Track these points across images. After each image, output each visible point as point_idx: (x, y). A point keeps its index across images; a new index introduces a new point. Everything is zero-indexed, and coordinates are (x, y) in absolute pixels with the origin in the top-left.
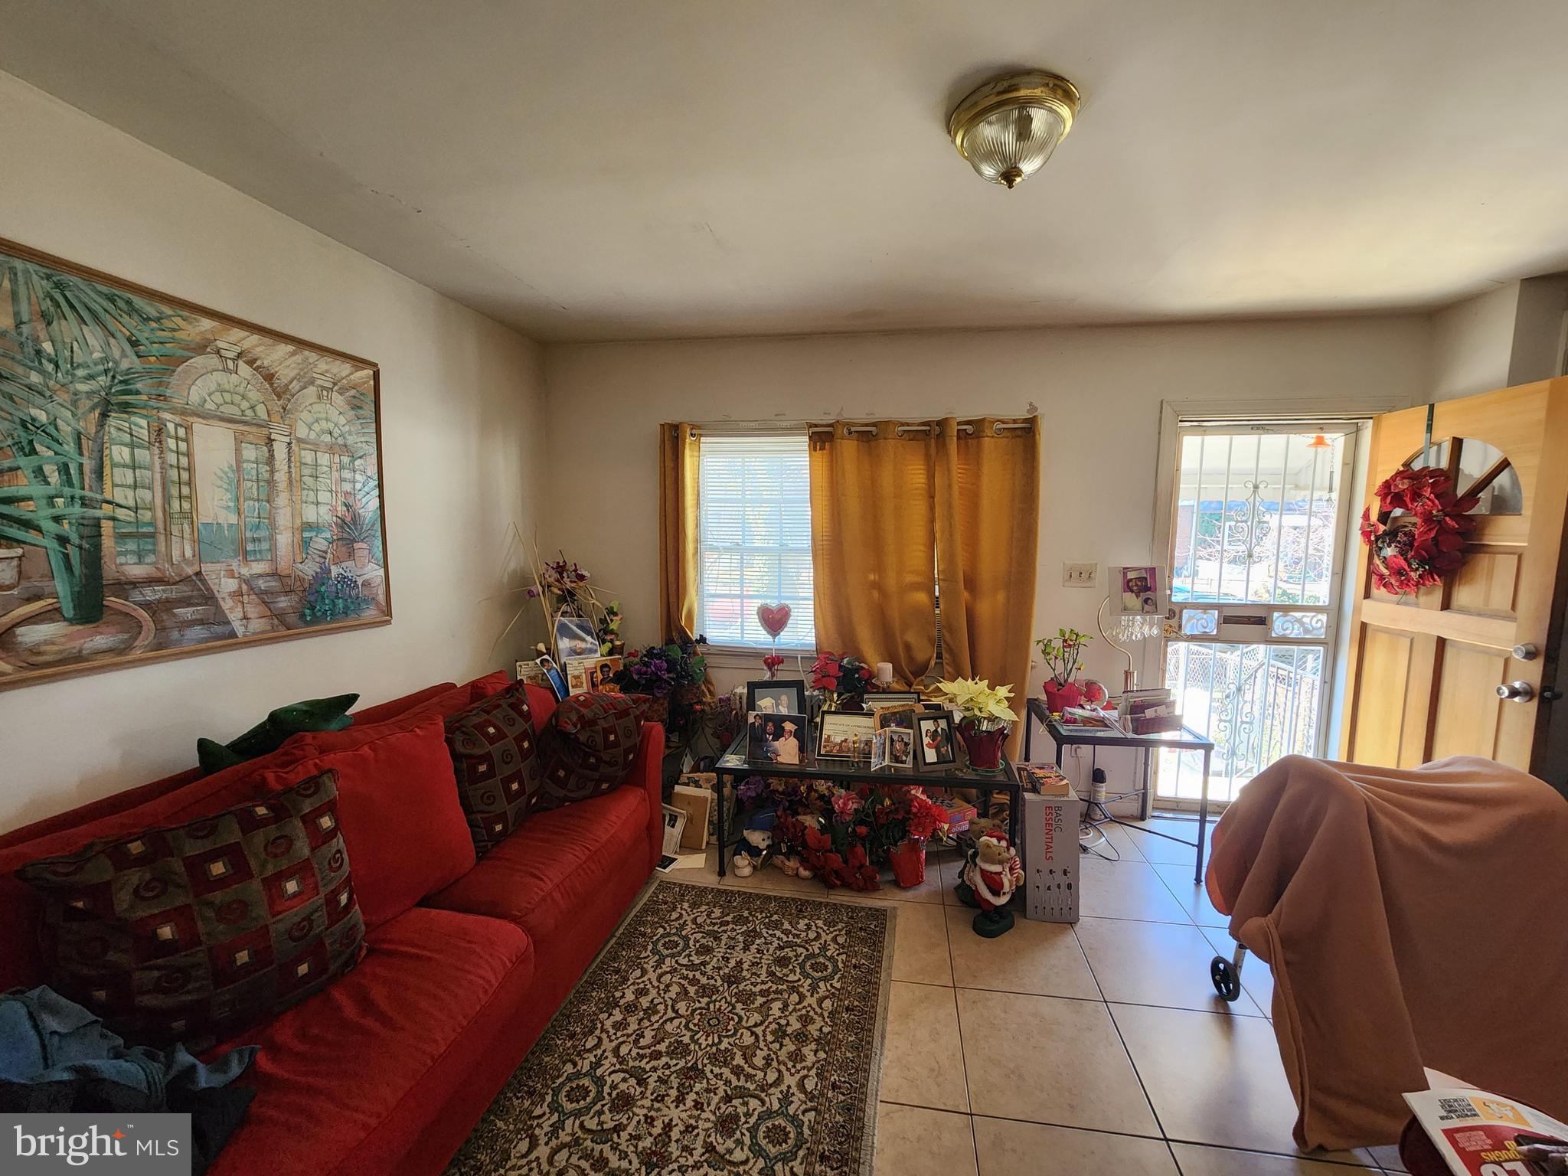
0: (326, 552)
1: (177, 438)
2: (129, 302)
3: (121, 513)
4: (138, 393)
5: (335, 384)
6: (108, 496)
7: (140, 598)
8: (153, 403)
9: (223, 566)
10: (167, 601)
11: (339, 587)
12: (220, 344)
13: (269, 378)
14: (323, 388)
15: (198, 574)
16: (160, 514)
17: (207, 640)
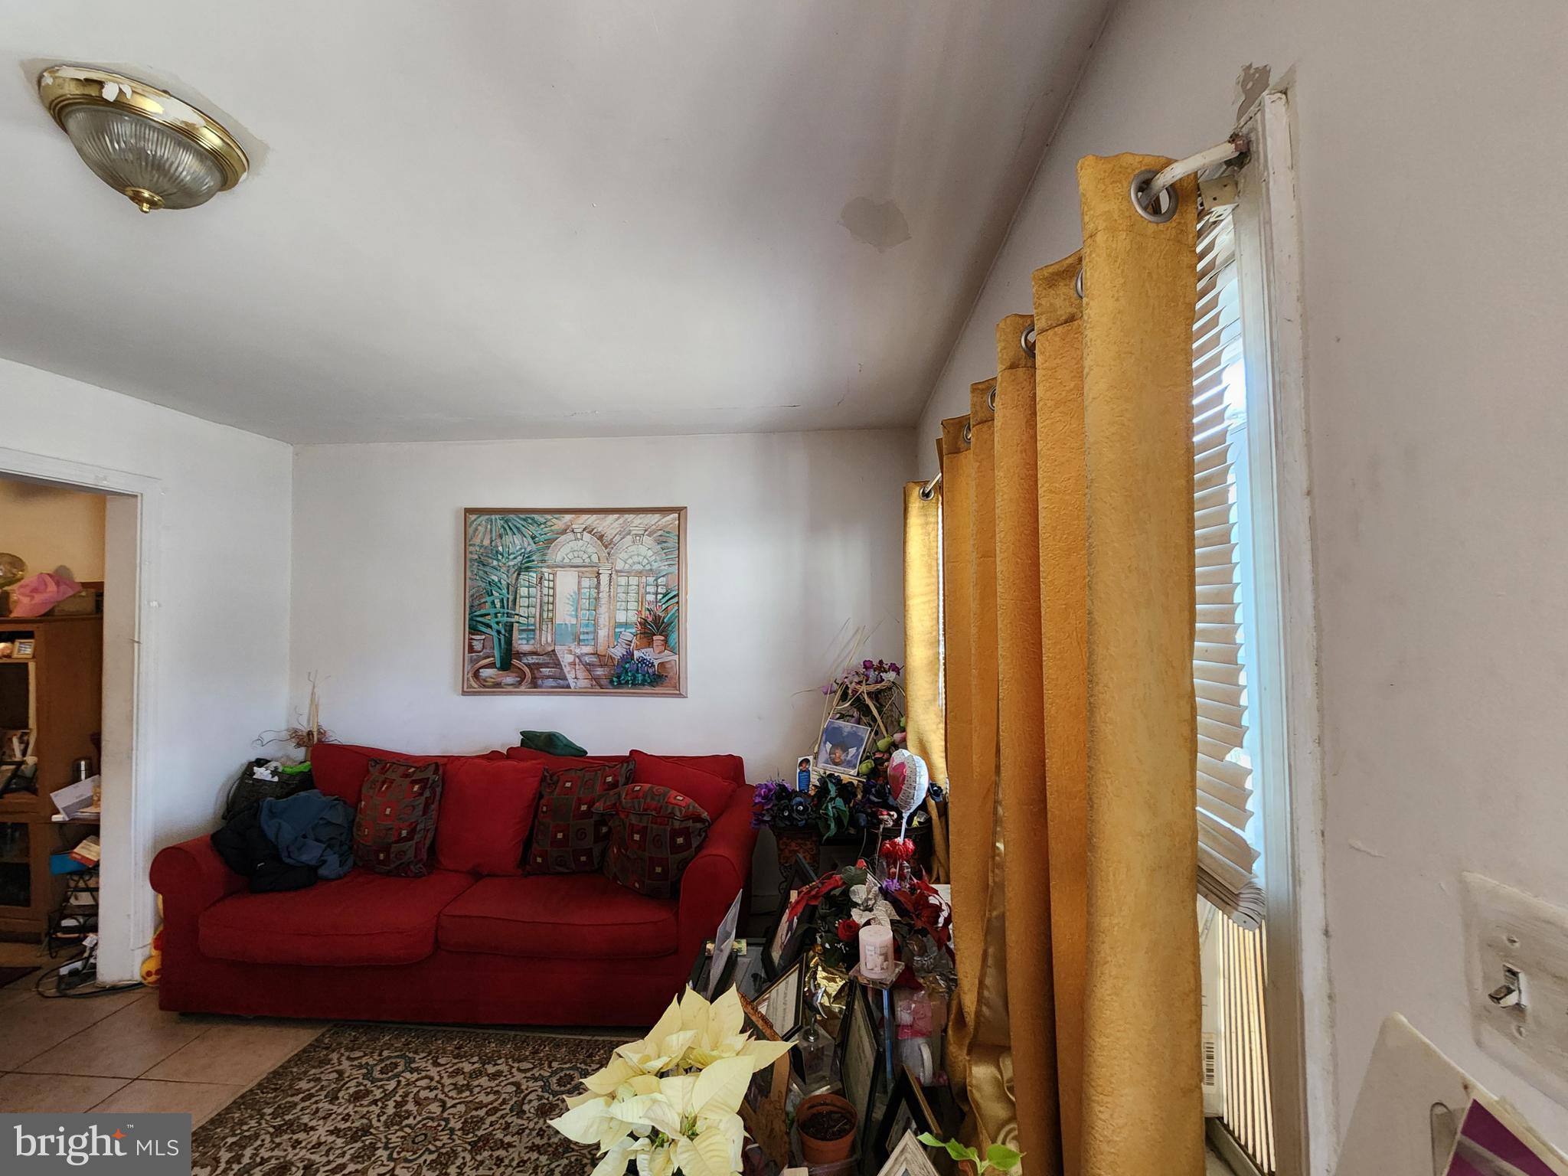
0: (631, 642)
1: (549, 580)
2: (533, 519)
3: (522, 620)
4: (533, 561)
5: (646, 531)
6: (517, 612)
7: (526, 661)
8: (540, 565)
9: (567, 648)
10: (538, 664)
11: (640, 665)
12: (574, 526)
13: (601, 538)
14: (637, 535)
15: (554, 651)
16: (538, 620)
17: (553, 687)
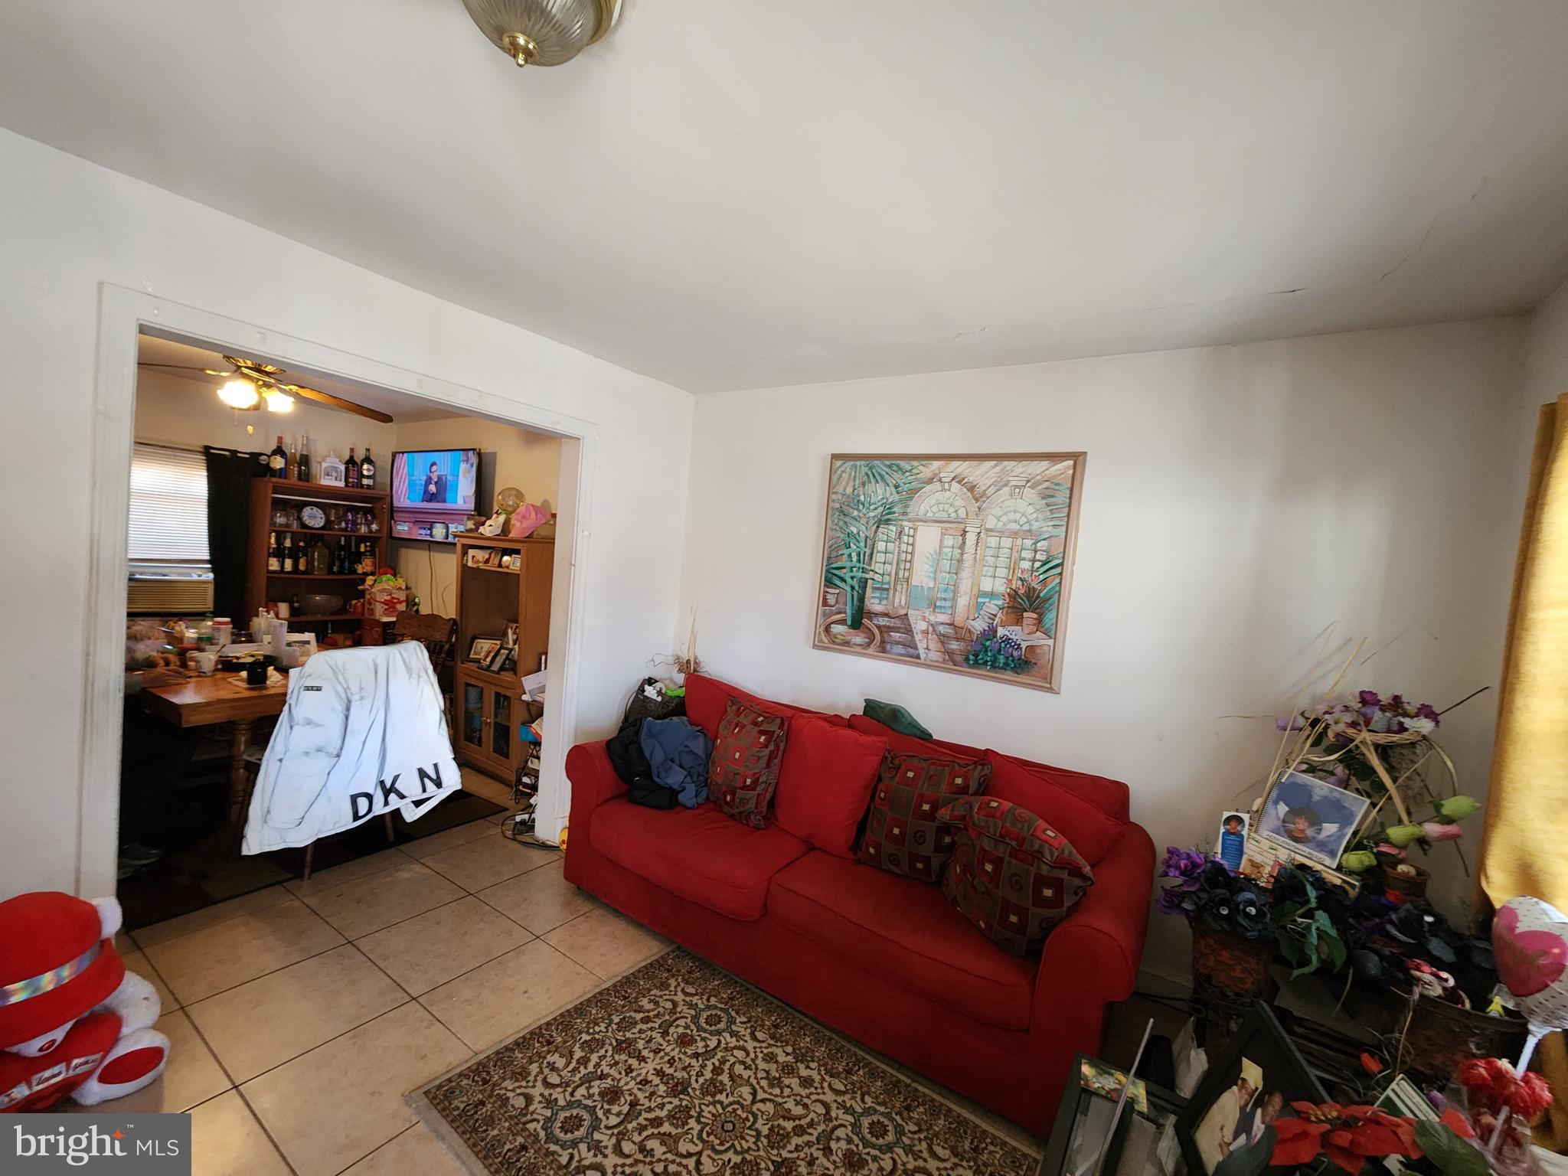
0: (995, 616)
1: (909, 536)
2: (898, 466)
3: (877, 577)
4: (894, 513)
5: (1028, 481)
6: (872, 568)
7: (876, 622)
8: (901, 518)
9: (921, 613)
10: (888, 627)
11: (1003, 645)
12: (942, 475)
13: (972, 489)
14: (1016, 487)
15: (906, 615)
16: (893, 579)
17: (902, 655)
